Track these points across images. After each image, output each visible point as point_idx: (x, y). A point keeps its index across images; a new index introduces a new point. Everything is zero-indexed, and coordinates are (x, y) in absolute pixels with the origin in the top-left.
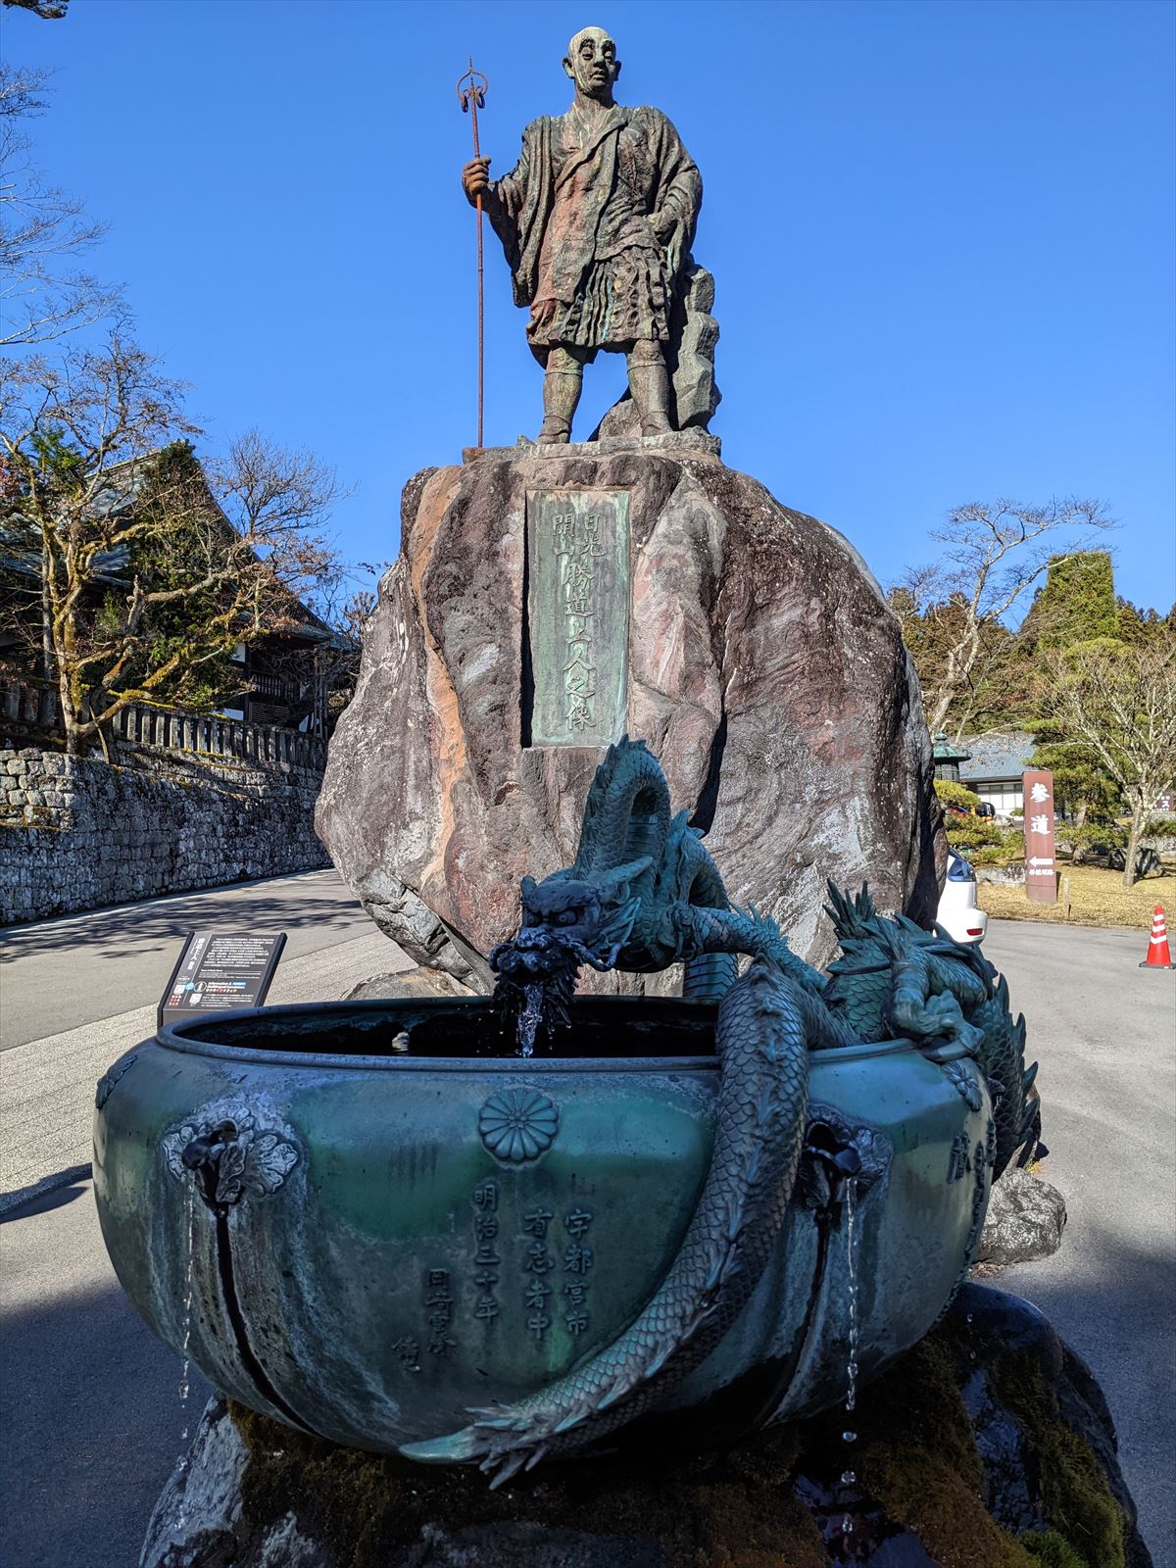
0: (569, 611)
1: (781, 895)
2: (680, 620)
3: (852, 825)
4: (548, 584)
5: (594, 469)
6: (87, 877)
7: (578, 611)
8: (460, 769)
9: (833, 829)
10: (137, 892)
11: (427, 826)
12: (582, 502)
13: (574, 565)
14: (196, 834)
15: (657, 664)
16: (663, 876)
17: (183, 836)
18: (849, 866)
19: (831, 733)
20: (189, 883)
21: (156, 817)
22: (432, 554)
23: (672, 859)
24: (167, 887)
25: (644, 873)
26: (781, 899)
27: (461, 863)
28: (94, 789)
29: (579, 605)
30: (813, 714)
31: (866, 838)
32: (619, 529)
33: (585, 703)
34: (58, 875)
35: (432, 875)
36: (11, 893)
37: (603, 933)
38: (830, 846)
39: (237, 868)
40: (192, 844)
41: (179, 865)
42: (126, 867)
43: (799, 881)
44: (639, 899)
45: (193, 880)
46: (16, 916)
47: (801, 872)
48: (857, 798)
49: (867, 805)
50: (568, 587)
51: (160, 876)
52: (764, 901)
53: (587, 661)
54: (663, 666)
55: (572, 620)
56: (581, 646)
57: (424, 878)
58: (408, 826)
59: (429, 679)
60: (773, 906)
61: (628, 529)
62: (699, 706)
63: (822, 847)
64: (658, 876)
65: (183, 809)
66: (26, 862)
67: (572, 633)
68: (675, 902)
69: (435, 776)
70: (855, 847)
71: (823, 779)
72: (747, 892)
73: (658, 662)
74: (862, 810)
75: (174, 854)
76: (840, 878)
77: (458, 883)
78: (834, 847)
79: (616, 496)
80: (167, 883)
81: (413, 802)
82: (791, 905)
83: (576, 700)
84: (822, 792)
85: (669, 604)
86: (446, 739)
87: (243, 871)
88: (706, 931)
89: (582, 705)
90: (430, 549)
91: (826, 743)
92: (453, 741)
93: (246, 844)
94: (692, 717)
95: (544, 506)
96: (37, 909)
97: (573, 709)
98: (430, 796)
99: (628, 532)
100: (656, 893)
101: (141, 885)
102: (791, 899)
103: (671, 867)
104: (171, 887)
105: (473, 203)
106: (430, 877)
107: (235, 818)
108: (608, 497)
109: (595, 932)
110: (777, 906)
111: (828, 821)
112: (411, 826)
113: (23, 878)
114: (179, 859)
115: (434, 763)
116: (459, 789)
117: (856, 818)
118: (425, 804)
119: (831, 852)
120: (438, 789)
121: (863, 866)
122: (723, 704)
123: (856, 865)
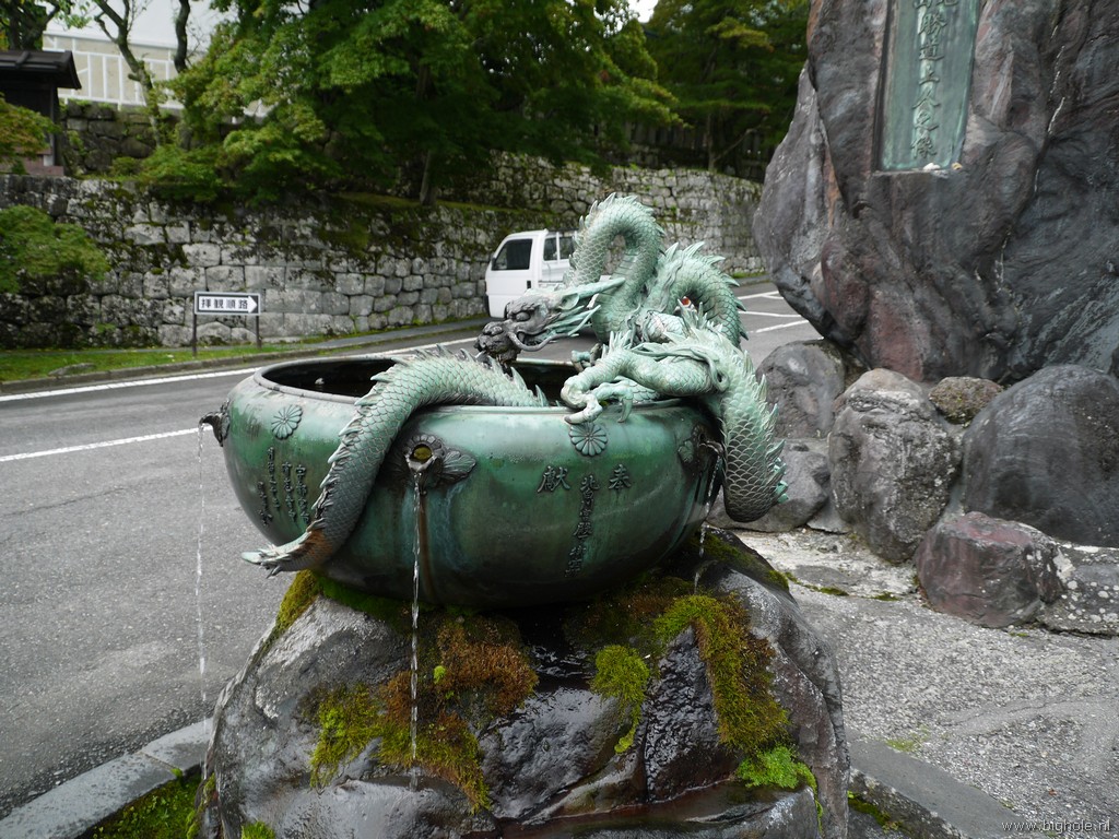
1: (1091, 300)
2: (1010, 57)
4: (907, 34)
7: (930, 56)
13: (929, 16)
15: (992, 97)
26: (1091, 303)
29: (932, 50)
33: (929, 134)
35: (818, 271)
50: (923, 35)
52: (1075, 304)
53: (934, 98)
54: (996, 99)
55: (924, 63)
56: (930, 86)
57: (814, 273)
58: (806, 233)
60: (1083, 309)
62: (1022, 134)
72: (1058, 296)
81: (810, 215)
82: (1101, 309)
83: (922, 132)
85: (1003, 43)
89: (926, 136)
90: (818, 14)
94: (1014, 144)
97: (918, 140)
102: (1101, 304)
106: (817, 273)
110: (1087, 308)
112: (808, 234)
115: (826, 185)
116: (836, 206)
118: (819, 217)
120: (827, 205)
122: (1048, 132)
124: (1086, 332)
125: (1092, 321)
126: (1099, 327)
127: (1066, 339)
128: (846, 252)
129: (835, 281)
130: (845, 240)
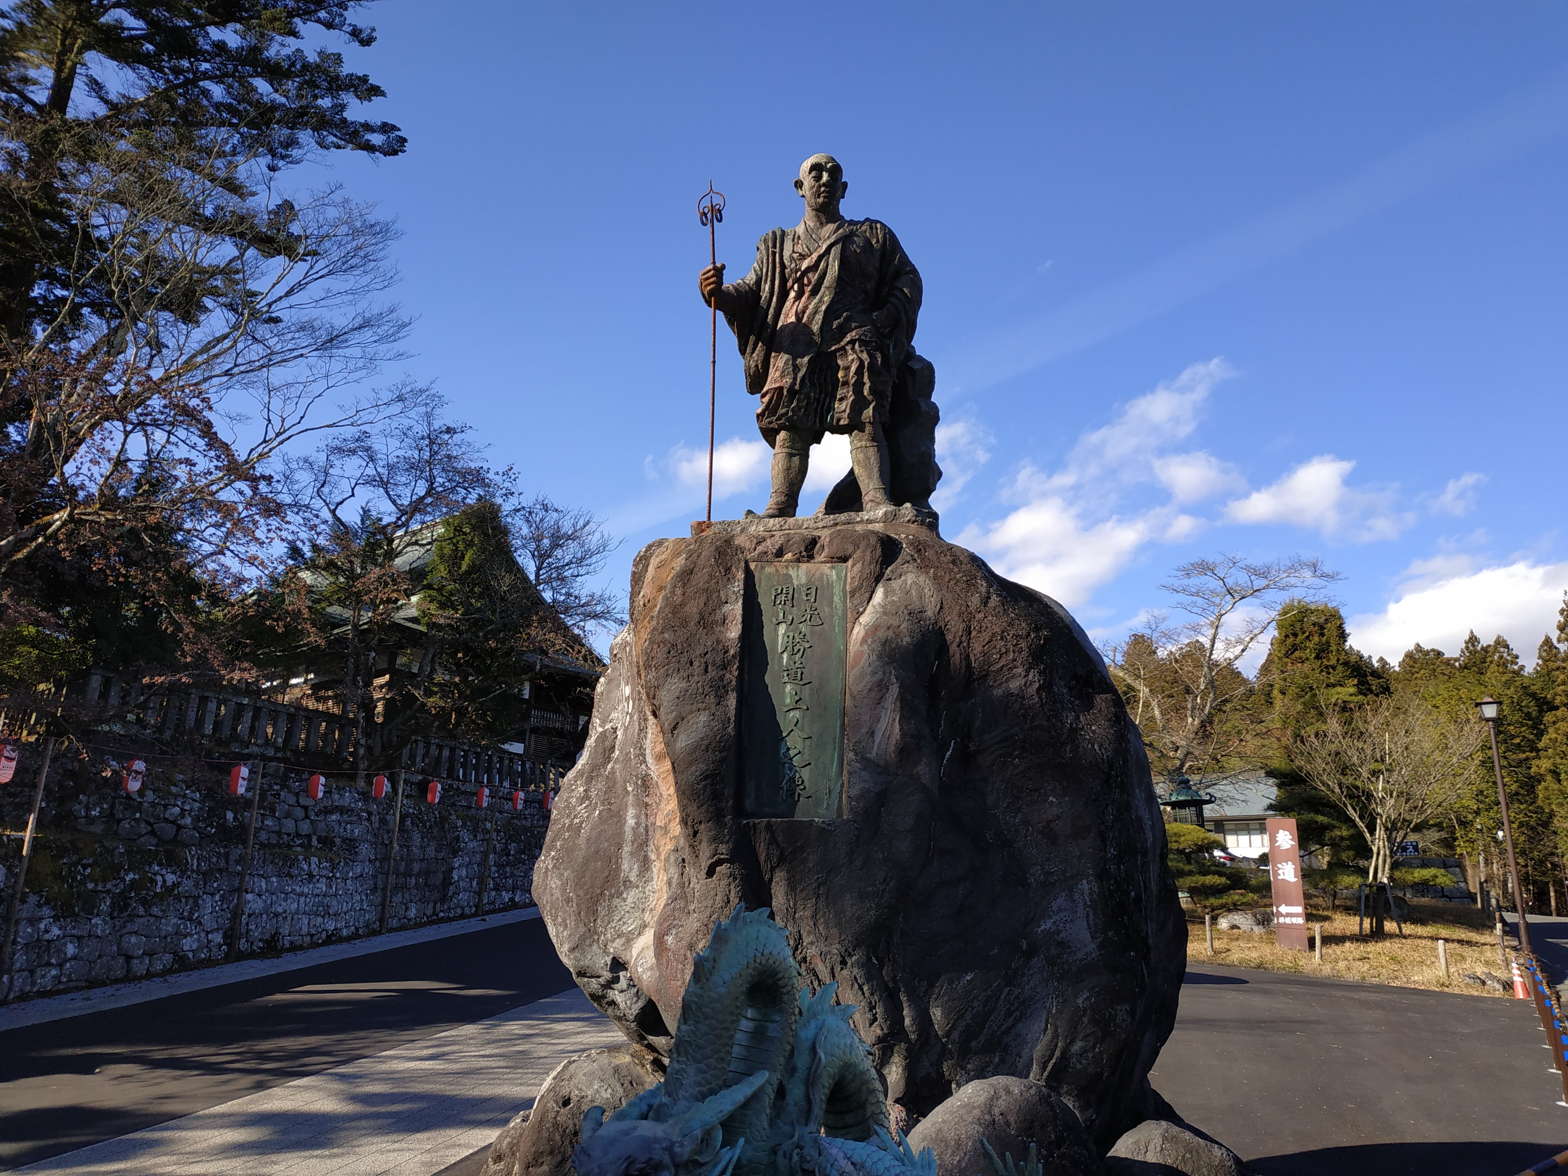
0: (786, 679)
1: (1006, 986)
2: (895, 690)
3: (1080, 909)
5: (814, 542)
6: (362, 905)
7: (795, 680)
8: (674, 837)
9: (1061, 914)
10: (409, 920)
11: (641, 895)
12: (800, 574)
13: (791, 634)
14: (470, 863)
17: (456, 865)
18: (1080, 955)
19: (1056, 811)
20: (459, 911)
21: (433, 845)
22: (654, 623)
23: (802, 1061)
24: (437, 915)
25: (756, 1096)
26: (1006, 990)
27: (670, 939)
28: (375, 819)
29: (796, 673)
30: (1036, 790)
31: (1096, 925)
32: (836, 599)
33: (800, 772)
34: (334, 903)
35: (643, 949)
36: (289, 918)
38: (1058, 932)
39: (506, 896)
40: (464, 873)
41: (450, 893)
42: (400, 894)
43: (1026, 971)
44: (740, 1141)
45: (463, 908)
46: (292, 943)
47: (1028, 960)
48: (1085, 881)
49: (1095, 889)
50: (785, 656)
51: (431, 905)
52: (989, 992)
53: (803, 729)
54: (879, 736)
55: (788, 687)
56: (797, 714)
57: (635, 952)
58: (621, 894)
59: (648, 744)
60: (998, 998)
61: (845, 599)
62: (915, 779)
63: (1048, 933)
64: (783, 1089)
65: (458, 838)
66: (306, 890)
67: (788, 701)
69: (651, 843)
70: (1086, 935)
71: (1048, 860)
73: (873, 732)
74: (1091, 894)
75: (447, 881)
76: (1070, 969)
77: (668, 962)
78: (1063, 934)
79: (833, 568)
80: (438, 910)
81: (629, 867)
82: (1017, 997)
83: (791, 769)
84: (1048, 874)
85: (884, 674)
86: (663, 805)
87: (512, 900)
89: (797, 774)
90: (652, 617)
91: (1050, 821)
92: (670, 807)
93: (516, 872)
94: (907, 791)
95: (763, 577)
96: (312, 936)
97: (787, 778)
98: (645, 864)
99: (845, 602)
101: (412, 913)
102: (1018, 991)
103: (801, 1074)
104: (442, 914)
105: (709, 303)
106: (641, 952)
107: (507, 847)
108: (826, 568)
110: (1002, 997)
111: (1055, 905)
112: (625, 896)
113: (302, 906)
114: (451, 888)
115: (651, 829)
116: (672, 859)
117: (1085, 903)
118: (640, 872)
119: (1059, 939)
120: (653, 857)
121: (1093, 955)
122: (941, 778)
123: (1087, 954)
124: (1003, 1028)
125: (1009, 1014)
126: (1017, 1021)
127: (982, 1039)
128: (696, 925)
129: (680, 966)
130: (692, 908)
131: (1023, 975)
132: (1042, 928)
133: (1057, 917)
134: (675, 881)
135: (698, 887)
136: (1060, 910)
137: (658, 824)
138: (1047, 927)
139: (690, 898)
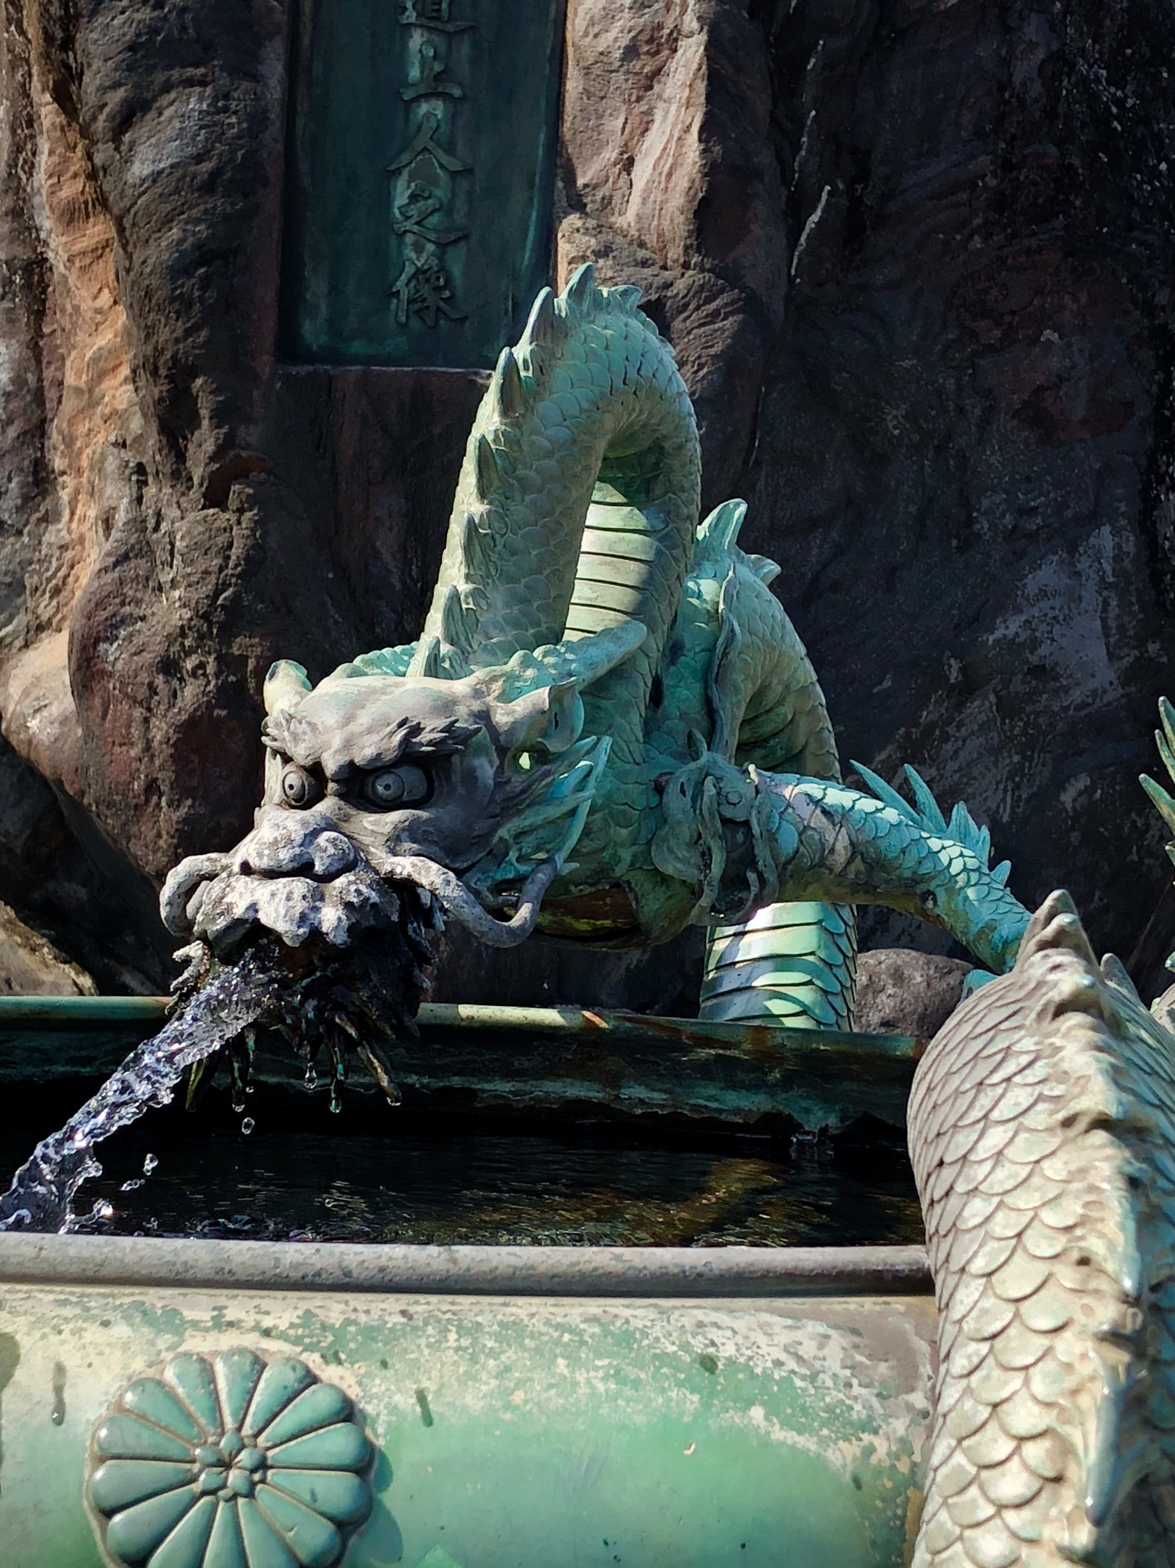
0: (410, 15)
3: (1090, 593)
7: (433, 18)
8: (117, 412)
9: (1045, 605)
11: (28, 554)
16: (667, 682)
18: (1077, 695)
19: (1055, 363)
27: (111, 651)
31: (1122, 629)
33: (441, 257)
35: (39, 678)
37: (503, 832)
38: (1034, 644)
43: (951, 730)
44: (607, 741)
47: (960, 706)
48: (1106, 530)
49: (1130, 547)
53: (450, 150)
54: (642, 173)
55: (417, 38)
56: (437, 109)
59: (40, 180)
63: (1010, 645)
64: (657, 683)
67: (414, 73)
68: (706, 756)
69: (52, 429)
70: (1097, 651)
71: (1027, 478)
73: (631, 162)
74: (1117, 559)
76: (1052, 725)
77: (106, 703)
78: (1044, 650)
83: (419, 249)
84: (1024, 512)
86: (82, 336)
88: (789, 841)
89: (435, 262)
91: (1039, 390)
97: (409, 270)
98: (38, 480)
100: (650, 727)
106: (34, 686)
109: (479, 828)
111: (1032, 583)
115: (51, 394)
116: (112, 464)
117: (1103, 579)
118: (27, 499)
119: (1034, 659)
120: (58, 463)
121: (1110, 696)
122: (791, 280)
123: (1094, 693)
128: (180, 616)
129: (138, 713)
130: (166, 577)
131: (945, 738)
132: (998, 634)
133: (1035, 612)
134: (121, 517)
135: (181, 527)
136: (1043, 594)
137: (70, 380)
138: (1010, 633)
139: (162, 555)
